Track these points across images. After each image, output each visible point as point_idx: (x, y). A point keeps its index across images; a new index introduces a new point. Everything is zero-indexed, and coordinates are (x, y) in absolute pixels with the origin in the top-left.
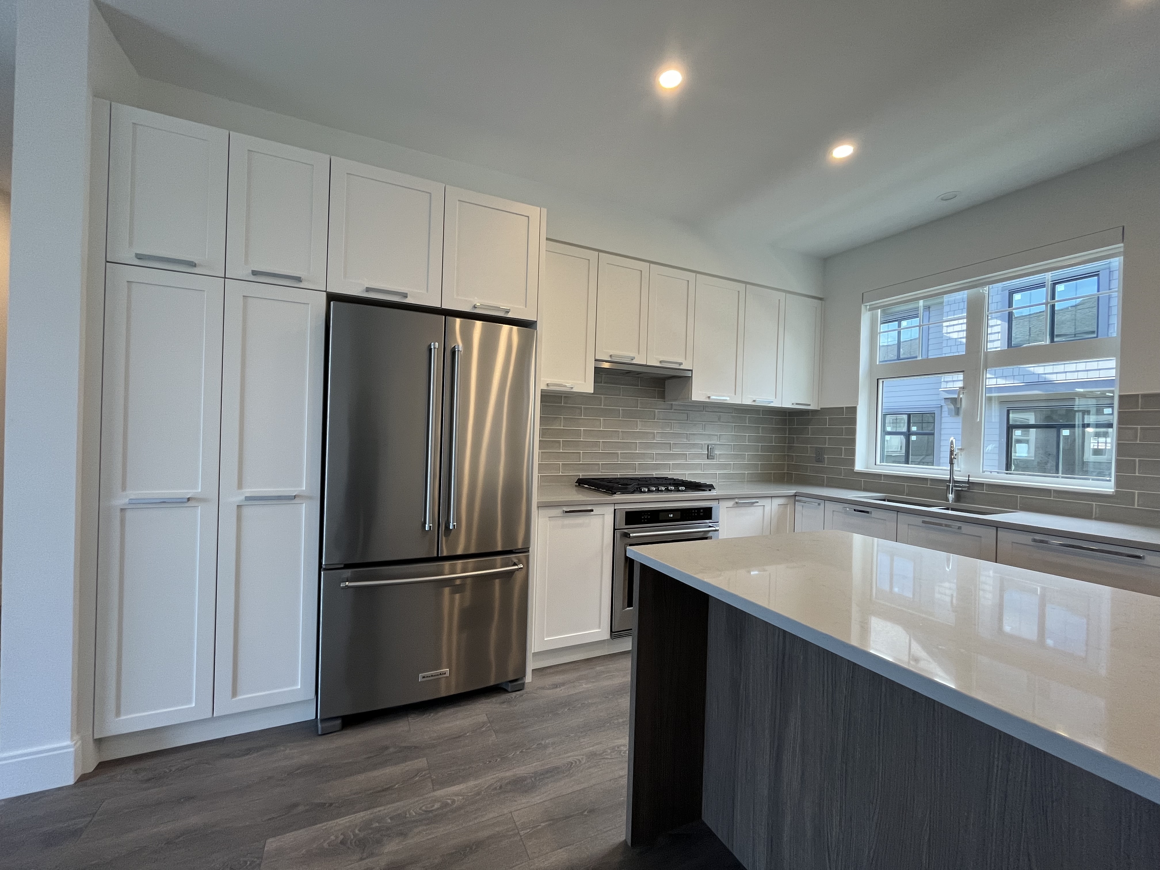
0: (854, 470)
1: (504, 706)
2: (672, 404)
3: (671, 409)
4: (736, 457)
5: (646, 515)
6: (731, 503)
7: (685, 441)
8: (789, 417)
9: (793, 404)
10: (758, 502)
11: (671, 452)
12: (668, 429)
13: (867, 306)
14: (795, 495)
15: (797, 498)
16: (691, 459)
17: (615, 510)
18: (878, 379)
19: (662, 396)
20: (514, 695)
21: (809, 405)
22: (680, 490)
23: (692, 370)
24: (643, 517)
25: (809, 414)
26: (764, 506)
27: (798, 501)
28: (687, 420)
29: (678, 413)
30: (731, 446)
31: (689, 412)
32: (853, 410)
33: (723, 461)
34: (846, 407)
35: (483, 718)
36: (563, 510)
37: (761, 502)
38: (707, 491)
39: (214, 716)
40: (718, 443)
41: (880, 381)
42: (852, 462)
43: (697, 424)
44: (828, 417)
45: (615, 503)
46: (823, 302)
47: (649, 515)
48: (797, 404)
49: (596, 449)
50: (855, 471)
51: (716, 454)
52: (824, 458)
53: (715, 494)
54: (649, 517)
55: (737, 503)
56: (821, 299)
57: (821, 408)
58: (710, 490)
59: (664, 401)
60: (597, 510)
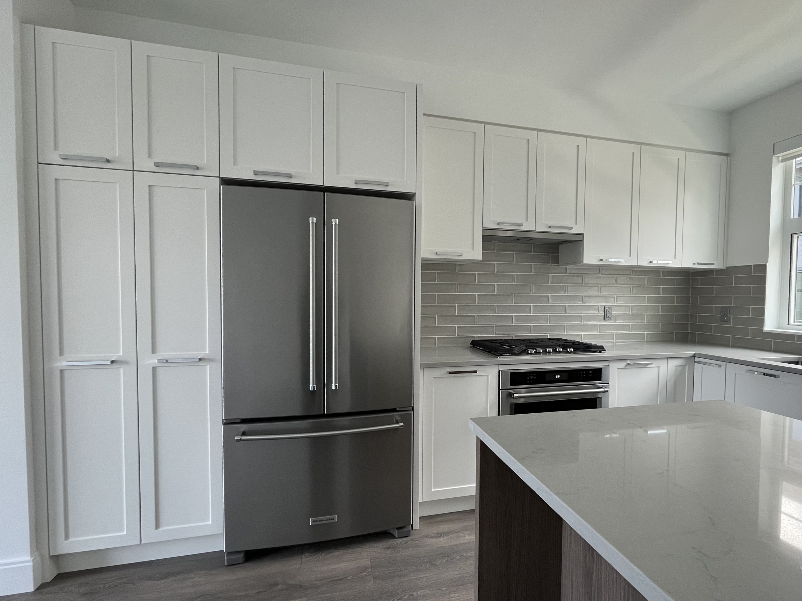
0: (762, 330)
1: (388, 552)
2: (566, 268)
3: (566, 273)
4: (634, 317)
5: (531, 376)
6: (622, 365)
7: (580, 303)
8: (692, 277)
9: (694, 264)
10: (652, 364)
11: (566, 314)
12: (562, 292)
13: (779, 157)
14: (694, 356)
15: (696, 359)
16: (586, 321)
17: (499, 371)
18: (792, 235)
19: (556, 261)
20: (399, 541)
21: (713, 264)
22: (568, 352)
23: (583, 234)
24: (528, 378)
25: (714, 274)
26: (659, 367)
27: (697, 362)
28: (583, 283)
29: (572, 276)
30: (629, 307)
31: (584, 275)
32: (763, 268)
33: (620, 322)
34: (754, 265)
35: (367, 562)
36: (448, 371)
37: (655, 363)
38: (597, 352)
39: (142, 543)
40: (615, 305)
41: (795, 237)
42: (761, 322)
43: (593, 286)
44: (734, 276)
45: (499, 365)
46: (729, 158)
47: (535, 376)
48: (698, 264)
49: (490, 312)
50: (764, 331)
51: (614, 315)
52: (730, 318)
53: (606, 355)
54: (535, 378)
55: (628, 364)
56: (726, 155)
57: (726, 267)
58: (600, 352)
59: (558, 266)
60: (481, 371)
